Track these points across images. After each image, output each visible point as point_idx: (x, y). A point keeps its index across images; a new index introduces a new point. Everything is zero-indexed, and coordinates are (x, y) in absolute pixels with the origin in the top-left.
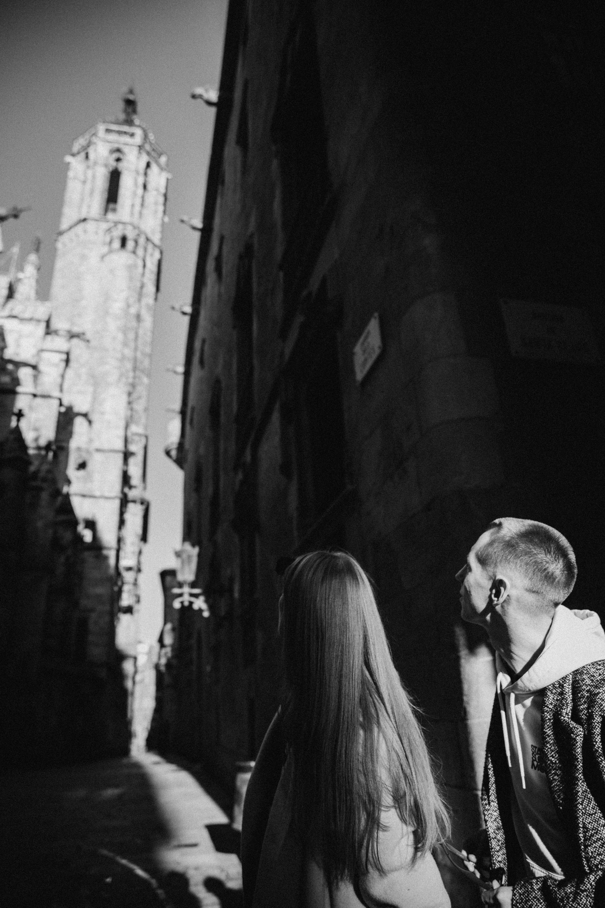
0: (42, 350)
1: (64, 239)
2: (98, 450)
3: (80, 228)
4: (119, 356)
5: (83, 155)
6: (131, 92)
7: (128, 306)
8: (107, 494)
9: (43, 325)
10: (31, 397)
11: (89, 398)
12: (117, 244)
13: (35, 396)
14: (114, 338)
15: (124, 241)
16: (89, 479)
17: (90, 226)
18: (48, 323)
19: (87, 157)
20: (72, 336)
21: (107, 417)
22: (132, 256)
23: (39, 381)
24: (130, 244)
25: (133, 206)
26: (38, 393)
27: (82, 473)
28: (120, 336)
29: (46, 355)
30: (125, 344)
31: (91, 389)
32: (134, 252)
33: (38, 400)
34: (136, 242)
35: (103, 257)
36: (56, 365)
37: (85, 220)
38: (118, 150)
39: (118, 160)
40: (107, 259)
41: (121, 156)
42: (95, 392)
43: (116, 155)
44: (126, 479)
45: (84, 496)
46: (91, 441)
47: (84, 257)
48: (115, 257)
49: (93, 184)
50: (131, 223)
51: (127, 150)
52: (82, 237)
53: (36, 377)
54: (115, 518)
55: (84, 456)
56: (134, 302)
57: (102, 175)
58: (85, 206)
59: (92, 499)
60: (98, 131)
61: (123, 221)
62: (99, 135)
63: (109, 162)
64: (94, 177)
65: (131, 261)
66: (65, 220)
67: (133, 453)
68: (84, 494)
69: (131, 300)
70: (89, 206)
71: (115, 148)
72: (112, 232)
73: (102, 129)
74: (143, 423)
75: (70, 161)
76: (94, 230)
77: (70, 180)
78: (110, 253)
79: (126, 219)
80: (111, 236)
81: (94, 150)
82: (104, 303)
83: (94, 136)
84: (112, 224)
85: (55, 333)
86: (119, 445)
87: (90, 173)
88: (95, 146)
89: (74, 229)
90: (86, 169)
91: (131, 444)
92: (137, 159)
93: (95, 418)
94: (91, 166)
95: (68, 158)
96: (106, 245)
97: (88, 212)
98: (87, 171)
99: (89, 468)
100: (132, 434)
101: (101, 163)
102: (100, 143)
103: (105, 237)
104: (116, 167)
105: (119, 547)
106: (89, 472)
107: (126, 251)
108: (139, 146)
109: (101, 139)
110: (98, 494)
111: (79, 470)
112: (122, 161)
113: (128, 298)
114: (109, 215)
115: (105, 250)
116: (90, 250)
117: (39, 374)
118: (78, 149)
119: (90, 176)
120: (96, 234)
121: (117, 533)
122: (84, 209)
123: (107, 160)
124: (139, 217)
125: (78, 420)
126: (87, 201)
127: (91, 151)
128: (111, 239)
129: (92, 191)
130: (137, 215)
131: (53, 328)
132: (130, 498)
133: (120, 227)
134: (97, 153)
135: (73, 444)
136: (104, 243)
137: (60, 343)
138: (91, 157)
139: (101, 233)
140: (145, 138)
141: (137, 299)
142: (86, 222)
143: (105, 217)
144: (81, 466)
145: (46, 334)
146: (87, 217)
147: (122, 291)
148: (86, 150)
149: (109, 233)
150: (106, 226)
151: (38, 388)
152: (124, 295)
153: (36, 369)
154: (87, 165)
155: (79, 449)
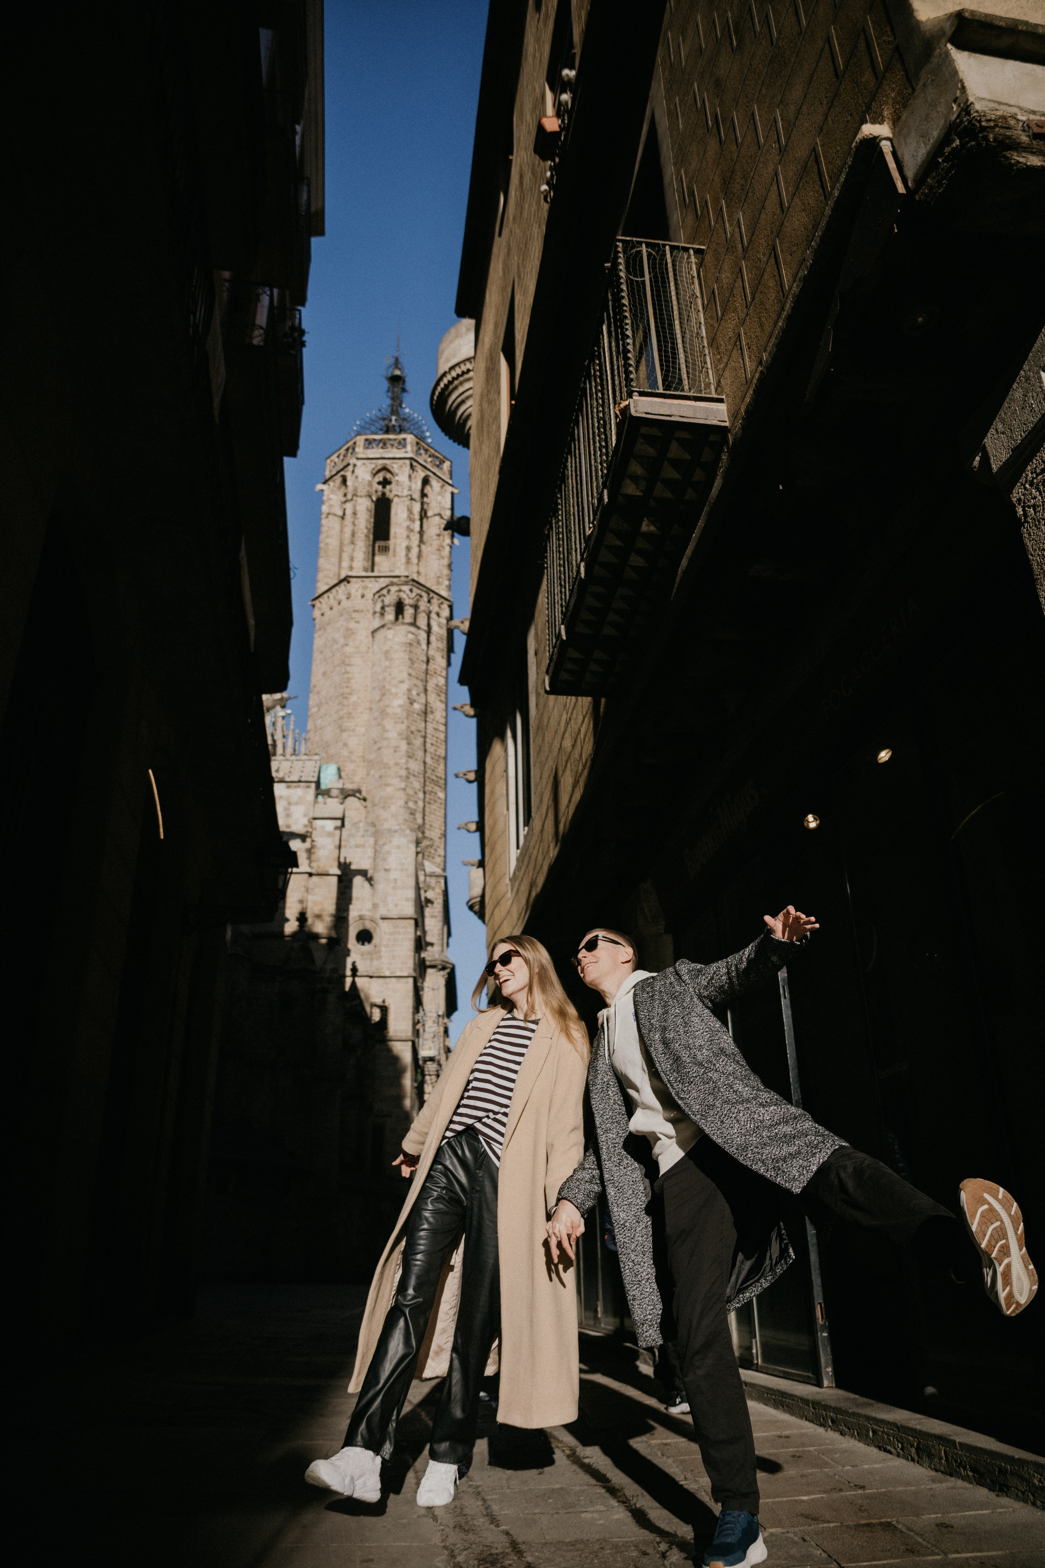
0: (315, 819)
1: (323, 604)
2: (383, 919)
3: (342, 589)
4: (403, 773)
5: (338, 479)
6: (397, 363)
7: (412, 702)
8: (398, 974)
9: (313, 785)
10: (306, 876)
11: (370, 852)
12: (390, 616)
13: (311, 875)
14: (396, 749)
15: (399, 608)
16: (375, 955)
17: (355, 587)
18: (318, 783)
19: (344, 481)
20: (346, 794)
21: (393, 875)
22: (413, 629)
23: (313, 857)
24: (409, 612)
25: (408, 549)
26: (313, 871)
27: (367, 947)
28: (403, 746)
29: (318, 823)
30: (410, 756)
31: (371, 841)
32: (414, 624)
33: (315, 879)
34: (416, 607)
35: (374, 632)
36: (330, 835)
37: (347, 580)
38: (384, 469)
39: (385, 483)
40: (380, 635)
41: (388, 476)
42: (376, 842)
43: (380, 477)
44: (420, 944)
45: (371, 977)
46: (375, 906)
47: (349, 633)
48: (390, 634)
49: (354, 524)
50: (407, 577)
51: (395, 467)
52: (345, 603)
53: (310, 851)
54: (410, 1002)
55: (369, 925)
56: (418, 694)
57: (364, 507)
58: (345, 556)
59: (380, 981)
60: (355, 443)
61: (397, 573)
62: (357, 450)
63: (374, 489)
64: (355, 514)
65: (411, 636)
66: (320, 576)
67: (428, 901)
68: (371, 974)
69: (414, 692)
70: (352, 559)
71: (379, 467)
72: (384, 595)
73: (360, 440)
74: (440, 856)
75: (322, 490)
76: (360, 592)
77: (324, 516)
78: (383, 626)
79: (401, 571)
80: (383, 601)
81: (353, 472)
82: (380, 700)
83: (350, 451)
84: (383, 582)
85: (327, 793)
86: (409, 909)
87: (349, 507)
88: (355, 465)
89: (334, 591)
90: (343, 499)
91: (426, 891)
92: (410, 476)
93: (378, 877)
94: (349, 496)
95: (320, 487)
96: (378, 615)
97: (351, 568)
98: (345, 502)
99: (375, 940)
100: (426, 875)
101: (362, 491)
102: (359, 463)
103: (375, 603)
104: (384, 494)
105: (416, 1033)
106: (375, 946)
107: (403, 623)
108: (411, 459)
109: (360, 456)
110: (387, 974)
111: (363, 944)
112: (390, 483)
113: (409, 690)
114: (377, 559)
115: (377, 623)
116: (357, 622)
117: (313, 847)
118: (331, 471)
119: (349, 512)
120: (363, 596)
121: (414, 1019)
122: (345, 564)
123: (370, 484)
124: (418, 564)
125: (358, 881)
126: (348, 549)
127: (348, 474)
128: (383, 608)
129: (353, 534)
130: (414, 560)
131: (323, 787)
132: (428, 963)
133: (393, 589)
134: (357, 477)
135: (354, 912)
136: (375, 613)
137: (333, 806)
138: (349, 483)
139: (369, 596)
140: (417, 443)
141: (421, 689)
142: (349, 582)
143: (373, 570)
144: (365, 937)
145: (317, 796)
146: (350, 574)
147: (402, 682)
148: (342, 473)
149: (380, 597)
150: (376, 586)
151: (313, 864)
152: (405, 687)
153: (309, 840)
154: (345, 495)
155: (361, 918)
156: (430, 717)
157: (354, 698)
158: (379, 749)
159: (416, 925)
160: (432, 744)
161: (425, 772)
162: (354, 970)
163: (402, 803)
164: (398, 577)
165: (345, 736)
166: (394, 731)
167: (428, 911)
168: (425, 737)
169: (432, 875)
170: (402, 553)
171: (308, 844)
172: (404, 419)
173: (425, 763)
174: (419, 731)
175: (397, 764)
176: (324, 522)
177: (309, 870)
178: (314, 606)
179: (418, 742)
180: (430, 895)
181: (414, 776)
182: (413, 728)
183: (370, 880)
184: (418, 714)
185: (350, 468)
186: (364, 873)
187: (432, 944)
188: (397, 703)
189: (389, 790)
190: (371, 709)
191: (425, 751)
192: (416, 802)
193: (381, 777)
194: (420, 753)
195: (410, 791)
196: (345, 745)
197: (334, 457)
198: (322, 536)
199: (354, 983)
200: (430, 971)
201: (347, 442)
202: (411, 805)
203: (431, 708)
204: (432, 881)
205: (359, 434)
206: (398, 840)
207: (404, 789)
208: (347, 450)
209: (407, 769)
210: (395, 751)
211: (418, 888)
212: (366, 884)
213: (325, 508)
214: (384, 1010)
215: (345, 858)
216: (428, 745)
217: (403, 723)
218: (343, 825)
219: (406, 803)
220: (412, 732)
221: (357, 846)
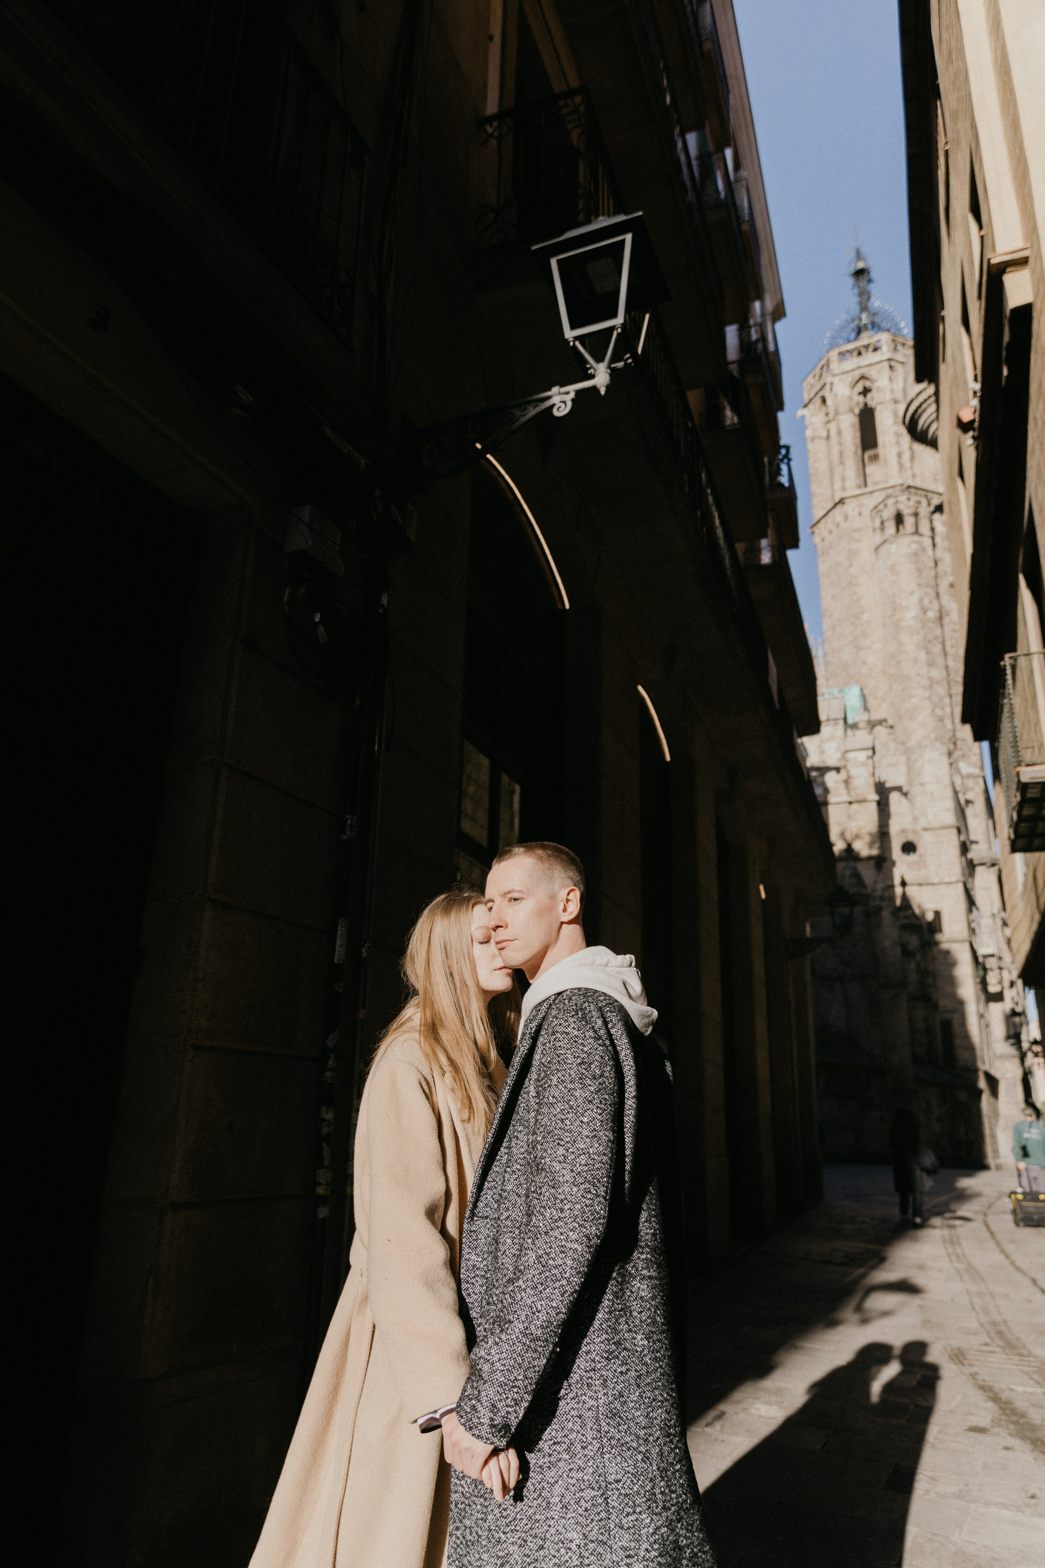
0: (847, 752)
1: (822, 530)
2: (926, 829)
3: (839, 512)
4: (926, 682)
5: (818, 401)
6: (859, 255)
7: (925, 611)
8: (947, 880)
9: (841, 722)
10: (847, 805)
11: (903, 769)
12: (891, 528)
13: (850, 803)
14: (916, 661)
15: (899, 519)
16: (922, 862)
17: (850, 507)
18: (845, 719)
19: (824, 400)
20: (872, 725)
21: (929, 788)
22: (916, 538)
23: (851, 787)
24: (909, 521)
25: (900, 455)
26: (852, 800)
27: (912, 857)
28: (922, 656)
29: (850, 755)
30: (931, 664)
31: (903, 758)
32: (917, 532)
33: (855, 806)
34: (916, 515)
35: (877, 549)
36: (863, 764)
37: (841, 501)
38: (863, 377)
39: (866, 391)
40: (883, 551)
41: (868, 384)
42: (908, 760)
43: (859, 388)
44: (964, 848)
45: (920, 885)
46: (915, 819)
47: (852, 554)
48: (893, 548)
49: (840, 444)
50: (902, 485)
51: (873, 373)
52: (844, 525)
53: (847, 782)
54: (962, 904)
55: (911, 838)
56: (931, 602)
57: (849, 425)
58: (837, 478)
59: (929, 888)
60: (828, 360)
61: (891, 483)
62: (832, 366)
63: (854, 402)
64: (839, 433)
65: (915, 546)
66: (815, 501)
67: (968, 802)
68: (919, 882)
69: (926, 601)
70: (843, 479)
71: (858, 377)
72: (881, 511)
73: (834, 354)
74: (975, 755)
75: (803, 416)
76: (857, 510)
77: (809, 442)
78: (885, 542)
79: (896, 480)
80: (881, 516)
81: (831, 389)
82: (893, 615)
83: (825, 369)
84: (879, 497)
85: (855, 726)
86: (950, 818)
87: (833, 427)
88: (832, 384)
89: (830, 514)
90: (826, 419)
91: (964, 794)
92: (891, 379)
93: (915, 791)
94: (831, 415)
95: (801, 412)
96: (878, 531)
97: (844, 489)
98: (829, 422)
99: (920, 849)
100: (962, 777)
101: (843, 407)
102: (836, 380)
103: (873, 519)
104: (866, 404)
105: (972, 931)
106: (920, 856)
107: (905, 535)
108: (889, 360)
109: (836, 371)
110: (936, 880)
111: (908, 854)
112: (870, 390)
113: (921, 600)
114: (869, 469)
115: (878, 539)
116: (858, 541)
117: (849, 777)
118: (809, 394)
119: (833, 433)
120: (860, 514)
121: (968, 920)
122: (838, 486)
123: (850, 398)
124: (912, 468)
125: (894, 797)
126: (838, 471)
127: (826, 393)
128: (882, 523)
129: (841, 454)
130: (907, 464)
131: (850, 721)
132: (975, 862)
133: (890, 502)
134: (836, 395)
135: (894, 827)
136: (874, 529)
137: (862, 737)
138: (829, 402)
139: (866, 512)
140: (893, 341)
141: (933, 595)
142: (844, 503)
143: (866, 485)
144: (909, 848)
145: (845, 730)
146: (845, 495)
147: (912, 593)
148: (820, 394)
149: (877, 513)
150: (870, 502)
151: (852, 793)
152: (916, 597)
153: (843, 772)
154: (827, 414)
155: (903, 831)
156: (946, 620)
157: (866, 616)
158: (899, 663)
159: (959, 831)
160: (952, 646)
161: (948, 675)
162: (904, 884)
163: (929, 711)
164: (894, 487)
165: (862, 654)
166: (910, 644)
167: (969, 811)
168: (943, 643)
169: (969, 776)
170: (893, 460)
171: (843, 775)
172: (875, 314)
173: (947, 667)
174: (936, 638)
175: (918, 675)
176: (810, 446)
177: (848, 799)
178: (813, 533)
179: (937, 648)
180: (970, 796)
181: (937, 683)
182: (930, 637)
183: (905, 794)
184: (934, 622)
185: (828, 387)
186: (899, 789)
187: (976, 842)
188: (910, 615)
189: (913, 700)
190: (885, 625)
191: (946, 655)
192: (943, 709)
193: (904, 690)
194: (940, 660)
195: (936, 699)
196: (864, 663)
197: (810, 379)
198: (811, 462)
199: (904, 897)
200: (979, 870)
201: (821, 359)
202: (938, 712)
203: (946, 610)
204: (970, 783)
205: (831, 347)
206: (929, 755)
207: (929, 698)
208: (822, 368)
209: (930, 678)
210: (915, 663)
211: (956, 793)
212: (903, 799)
213: (809, 433)
214: (937, 914)
215: (879, 778)
216: (948, 648)
217: (918, 633)
218: (874, 753)
219: (933, 711)
220: (930, 641)
221: (890, 765)
